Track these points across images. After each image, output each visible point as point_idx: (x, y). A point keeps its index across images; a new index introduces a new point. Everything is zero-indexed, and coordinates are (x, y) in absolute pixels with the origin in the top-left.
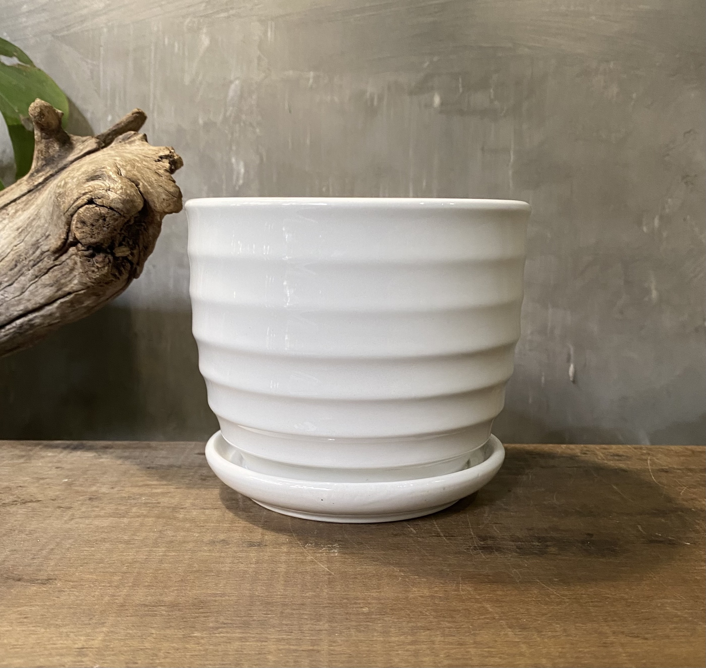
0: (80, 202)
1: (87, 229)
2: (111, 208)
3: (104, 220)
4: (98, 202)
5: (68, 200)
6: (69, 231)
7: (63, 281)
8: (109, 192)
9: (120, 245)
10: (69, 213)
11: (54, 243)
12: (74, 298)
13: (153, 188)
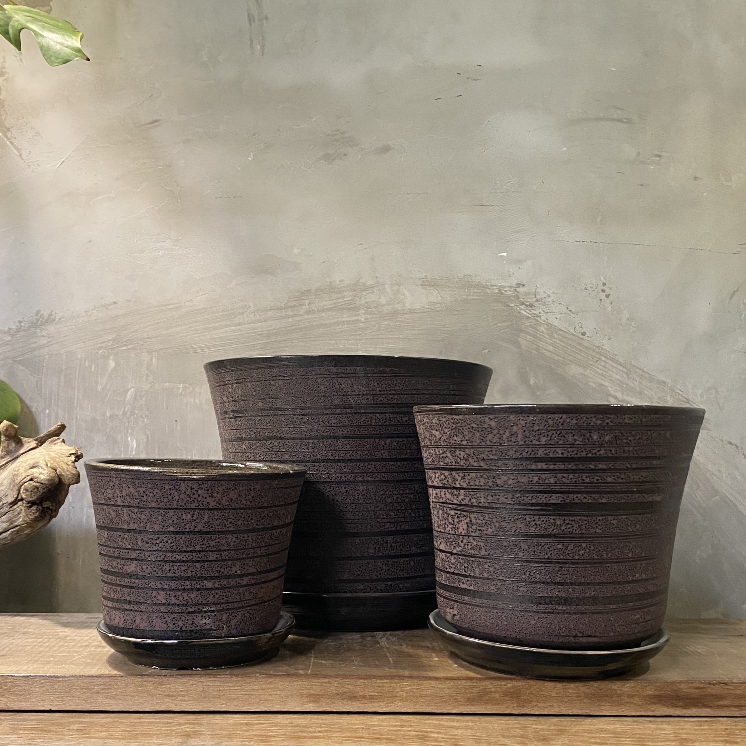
0: (25, 480)
1: (28, 493)
2: (42, 483)
3: (38, 489)
4: (35, 480)
5: (20, 478)
6: (19, 493)
7: (14, 519)
8: (41, 476)
9: (46, 501)
10: (19, 485)
11: (10, 499)
12: (19, 529)
13: (64, 472)
